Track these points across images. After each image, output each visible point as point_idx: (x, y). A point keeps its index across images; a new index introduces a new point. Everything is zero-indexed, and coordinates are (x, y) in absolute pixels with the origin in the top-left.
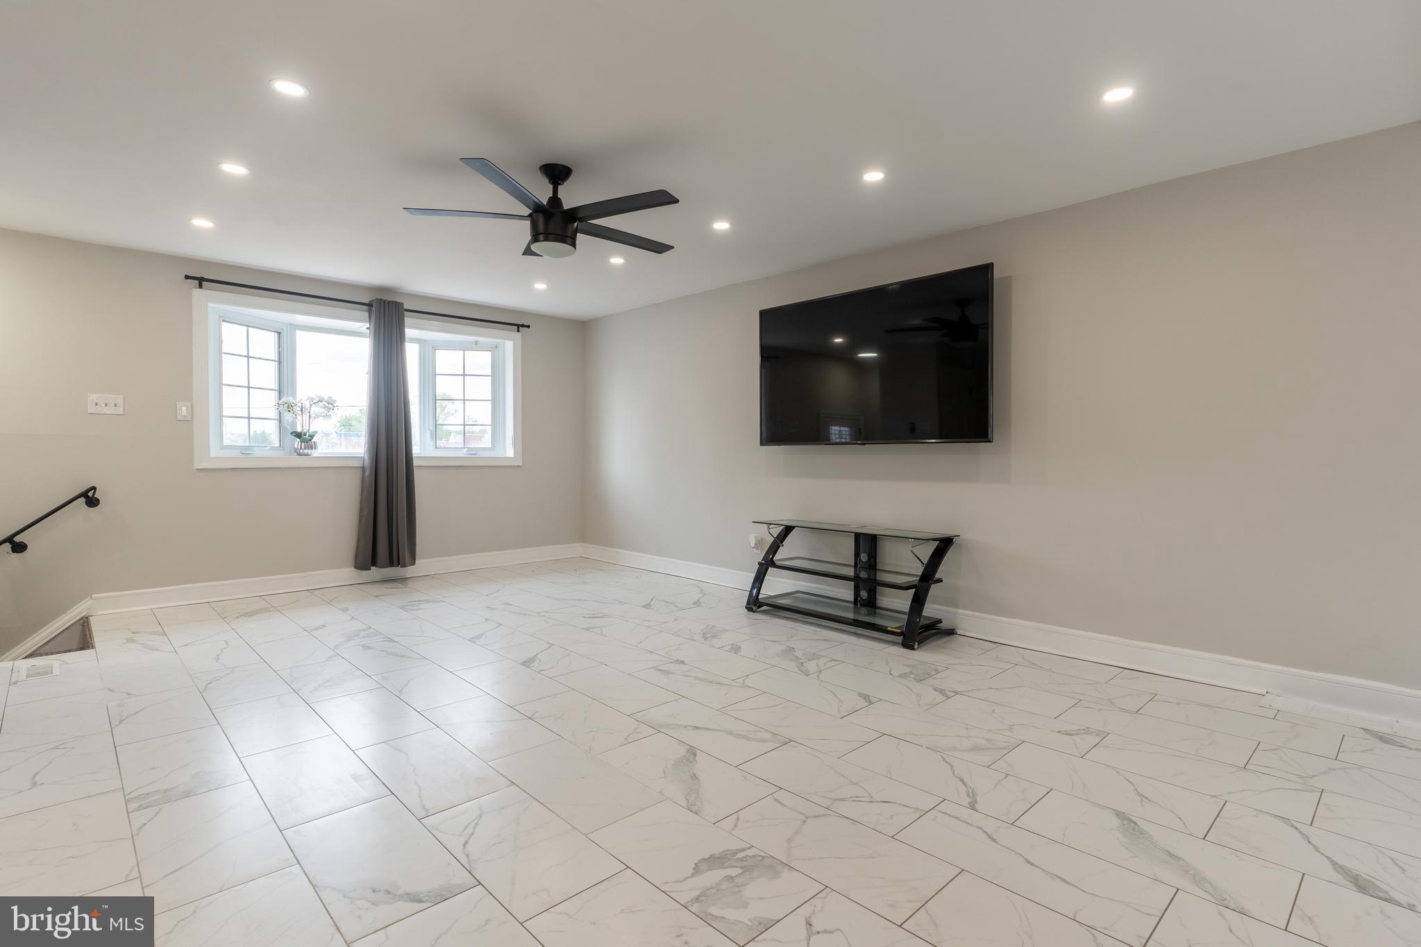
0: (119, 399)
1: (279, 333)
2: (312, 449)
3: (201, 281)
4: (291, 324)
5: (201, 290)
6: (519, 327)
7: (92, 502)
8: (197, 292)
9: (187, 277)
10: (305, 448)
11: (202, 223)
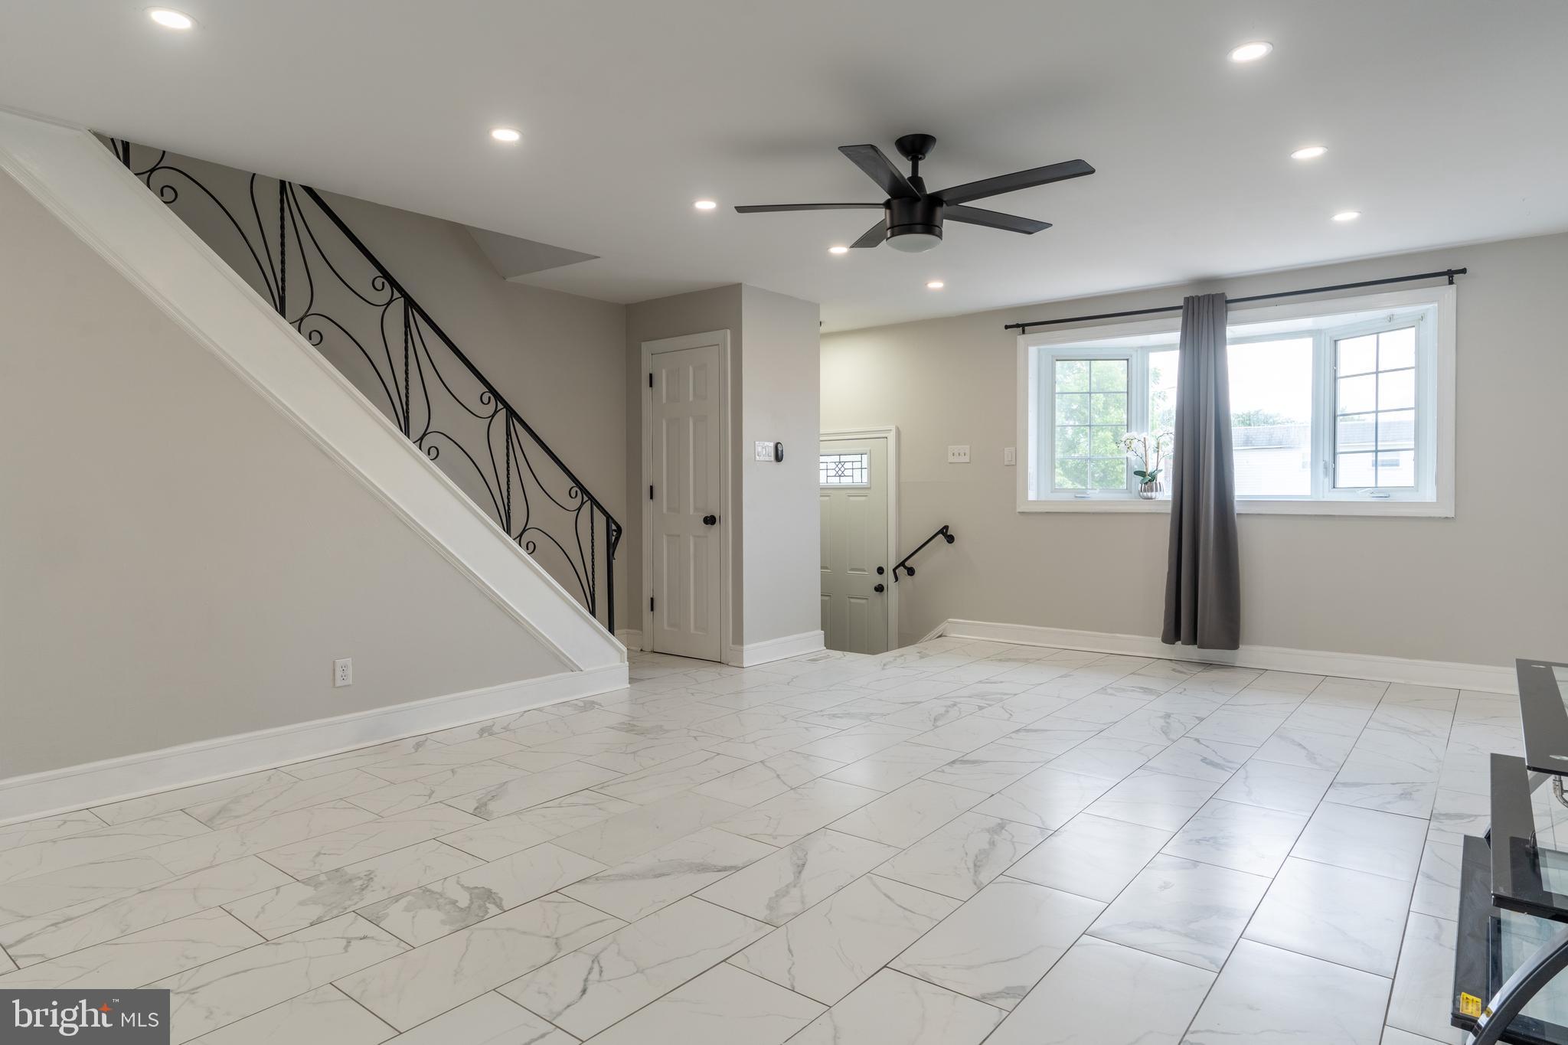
0: (966, 448)
1: (1128, 360)
2: (1152, 491)
3: (1022, 327)
4: (1142, 347)
5: (1024, 336)
6: (1450, 275)
7: (950, 539)
8: (1021, 339)
9: (1007, 327)
10: (1145, 491)
11: (936, 285)
